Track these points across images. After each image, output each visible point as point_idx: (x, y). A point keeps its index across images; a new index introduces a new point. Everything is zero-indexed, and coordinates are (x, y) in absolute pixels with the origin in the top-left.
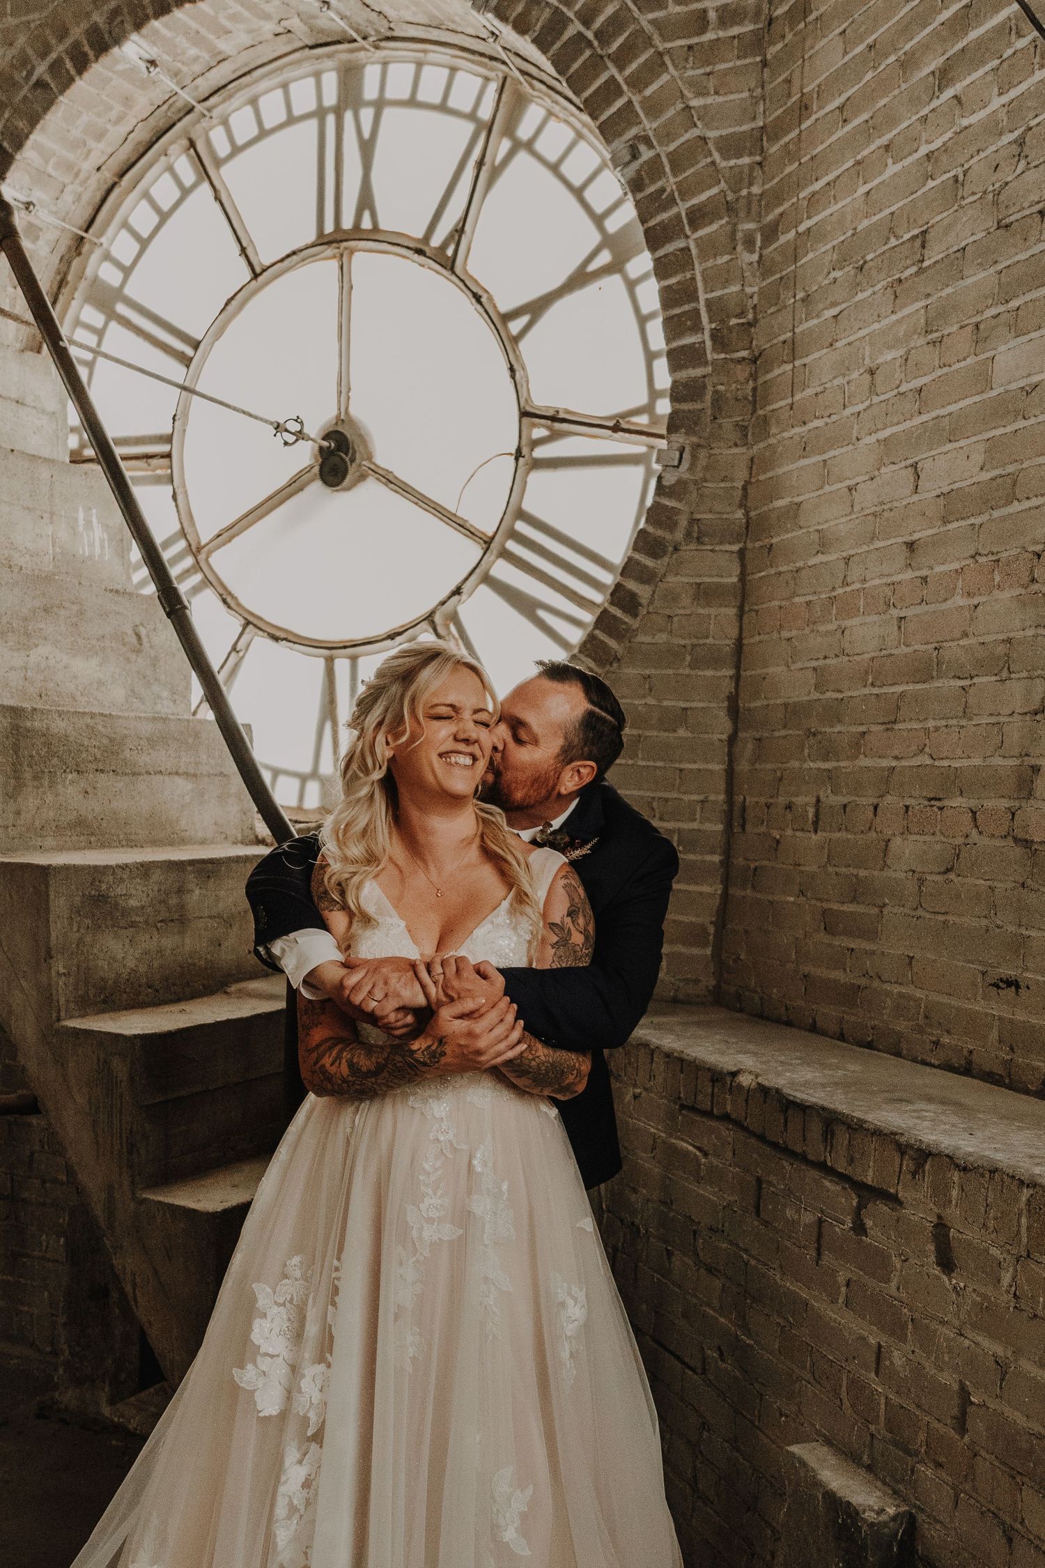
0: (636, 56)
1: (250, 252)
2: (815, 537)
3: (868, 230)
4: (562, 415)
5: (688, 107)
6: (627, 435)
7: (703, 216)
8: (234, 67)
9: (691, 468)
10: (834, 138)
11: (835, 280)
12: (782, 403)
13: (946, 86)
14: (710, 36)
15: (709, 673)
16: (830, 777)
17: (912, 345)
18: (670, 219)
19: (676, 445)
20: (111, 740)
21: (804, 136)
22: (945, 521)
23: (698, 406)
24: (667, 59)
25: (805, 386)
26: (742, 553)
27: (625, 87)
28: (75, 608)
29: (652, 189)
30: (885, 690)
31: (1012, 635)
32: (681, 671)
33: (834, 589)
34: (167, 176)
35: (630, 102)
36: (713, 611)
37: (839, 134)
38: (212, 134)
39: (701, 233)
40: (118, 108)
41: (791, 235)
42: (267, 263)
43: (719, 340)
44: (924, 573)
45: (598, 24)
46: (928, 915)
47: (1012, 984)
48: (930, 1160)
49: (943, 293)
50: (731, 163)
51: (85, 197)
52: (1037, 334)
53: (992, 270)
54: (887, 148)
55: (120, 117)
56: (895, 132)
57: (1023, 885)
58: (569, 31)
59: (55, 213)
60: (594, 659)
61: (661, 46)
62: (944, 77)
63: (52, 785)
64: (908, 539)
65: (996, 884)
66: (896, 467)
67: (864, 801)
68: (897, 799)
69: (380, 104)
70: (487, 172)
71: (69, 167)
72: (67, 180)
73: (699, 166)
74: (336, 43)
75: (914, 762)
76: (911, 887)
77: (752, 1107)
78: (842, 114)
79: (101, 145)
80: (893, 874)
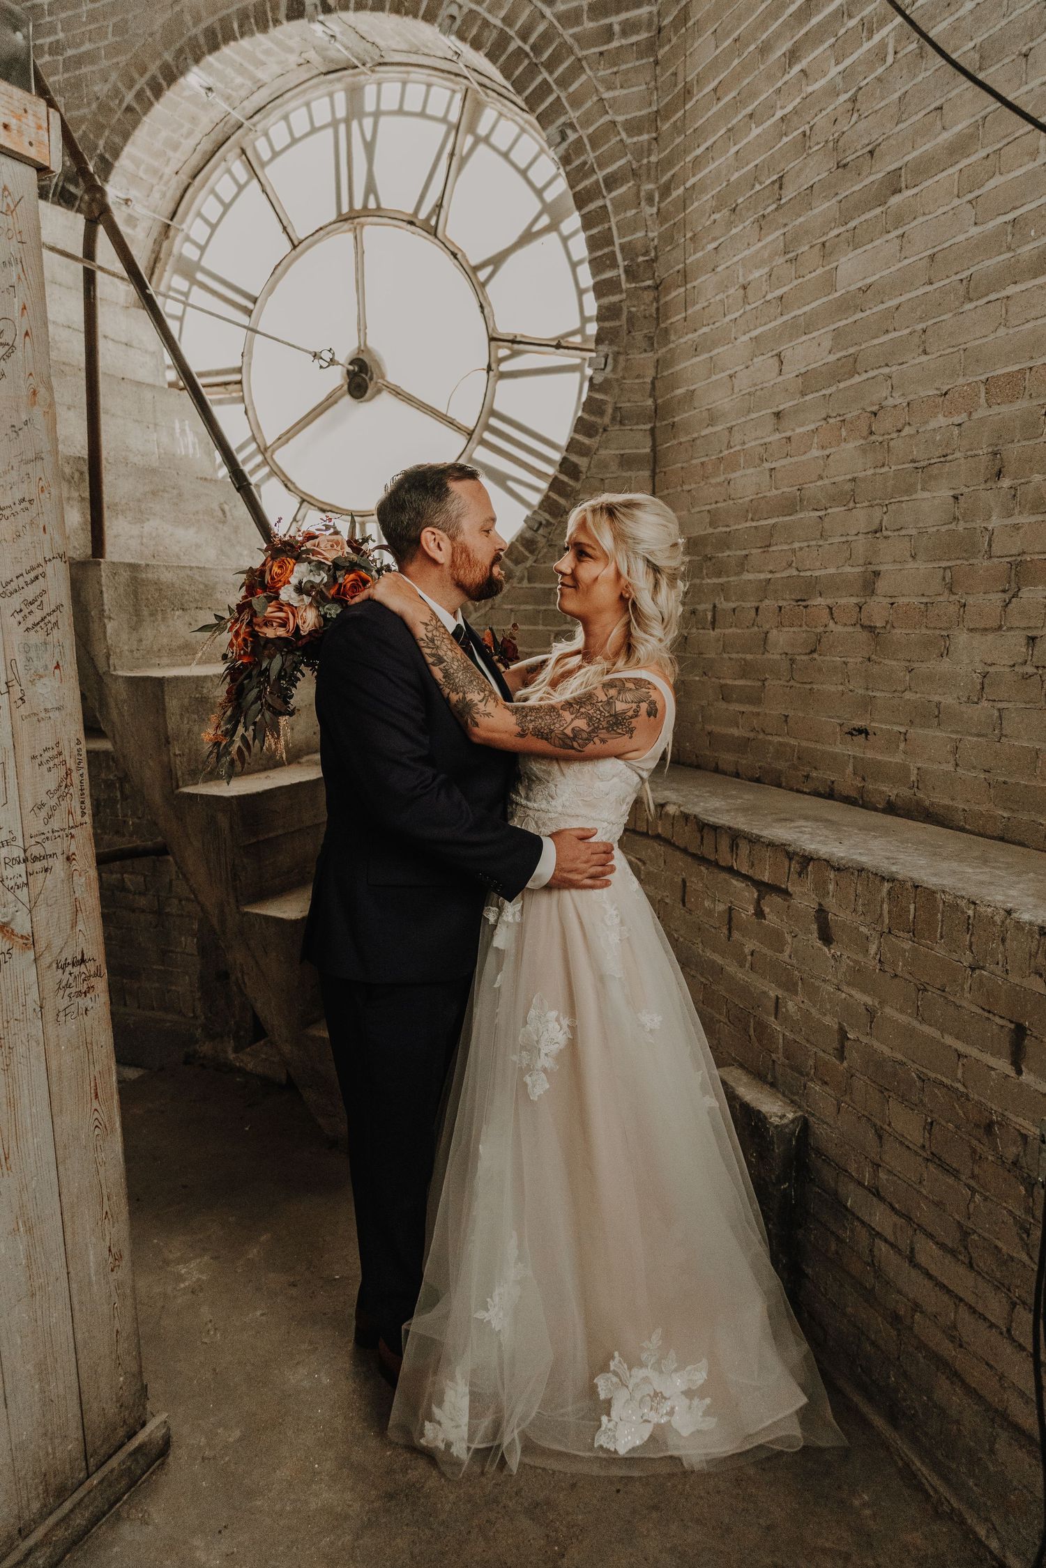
0: (561, 62)
1: (289, 230)
2: (705, 414)
3: (738, 181)
4: (518, 339)
5: (601, 99)
6: (567, 351)
7: (615, 181)
8: (270, 91)
9: (614, 370)
10: (710, 113)
11: (715, 221)
12: (679, 317)
13: (795, 63)
14: (615, 44)
16: (723, 588)
17: (774, 264)
18: (591, 185)
19: (602, 354)
20: (206, 586)
21: (687, 114)
22: (803, 394)
23: (617, 323)
24: (584, 63)
25: (694, 303)
26: (652, 430)
27: (554, 87)
28: (175, 492)
29: (577, 163)
30: (761, 523)
31: (856, 475)
33: (721, 451)
34: (227, 176)
35: (558, 98)
36: (632, 474)
37: (715, 109)
38: (258, 144)
39: (614, 194)
40: (187, 126)
41: (681, 190)
42: (302, 237)
43: (631, 273)
44: (788, 434)
45: (532, 40)
46: (799, 685)
47: (863, 731)
48: (811, 863)
49: (797, 223)
50: (635, 139)
51: (169, 194)
52: (869, 246)
53: (834, 201)
54: (751, 116)
55: (190, 134)
56: (756, 103)
57: (869, 660)
58: (512, 47)
59: (147, 207)
60: (550, 514)
61: (580, 54)
62: (793, 56)
63: (164, 619)
64: (775, 410)
65: (849, 660)
66: (765, 357)
67: (748, 605)
68: (773, 602)
69: (377, 114)
70: (457, 161)
71: (154, 171)
72: (155, 181)
73: (610, 144)
74: (345, 69)
75: (785, 574)
76: (785, 666)
77: (677, 829)
78: (716, 94)
79: (177, 155)
80: (772, 657)
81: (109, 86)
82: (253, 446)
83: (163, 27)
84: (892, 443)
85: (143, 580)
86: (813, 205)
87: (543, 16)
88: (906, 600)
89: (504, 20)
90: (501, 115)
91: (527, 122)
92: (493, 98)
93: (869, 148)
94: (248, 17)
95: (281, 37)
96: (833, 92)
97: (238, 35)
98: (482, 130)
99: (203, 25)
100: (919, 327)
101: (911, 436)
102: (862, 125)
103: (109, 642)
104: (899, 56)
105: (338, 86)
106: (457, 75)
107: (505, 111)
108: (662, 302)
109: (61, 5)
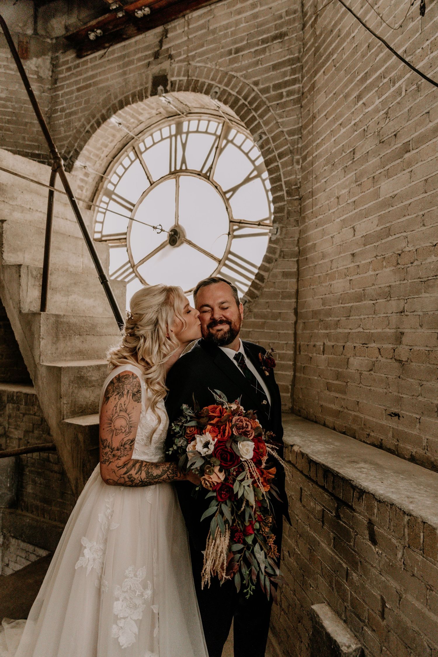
0: (261, 108)
1: (150, 178)
2: (321, 254)
3: (335, 152)
4: (242, 221)
5: (277, 122)
6: (263, 227)
7: (283, 155)
8: (145, 125)
9: (281, 234)
10: (324, 125)
11: (325, 170)
12: (310, 211)
13: (360, 100)
14: (284, 100)
15: (288, 301)
16: (328, 335)
17: (351, 187)
18: (272, 157)
19: (275, 227)
20: (92, 325)
21: (314, 126)
22: (365, 245)
23: (283, 214)
24: (270, 108)
25: (316, 205)
26: (298, 261)
27: (257, 118)
28: (85, 283)
29: (266, 148)
30: (346, 305)
31: (391, 284)
32: (278, 300)
33: (327, 271)
34: (127, 158)
35: (259, 122)
36: (288, 280)
37: (325, 123)
38: (140, 145)
39: (282, 160)
40: (111, 138)
41: (311, 158)
42: (154, 181)
43: (289, 193)
44: (358, 264)
45: (249, 100)
46: (364, 387)
47: (397, 415)
48: (365, 494)
49: (361, 168)
50: (292, 138)
51: (103, 165)
52: (395, 177)
53: (378, 158)
54: (341, 124)
55: (112, 141)
56: (343, 119)
57: (399, 377)
58: (240, 103)
59: (94, 170)
60: (250, 297)
61: (269, 104)
62: (359, 97)
63: (70, 339)
64: (352, 252)
65: (389, 376)
66: (347, 228)
67: (340, 344)
68: (351, 344)
69: (188, 133)
70: (219, 150)
71: (97, 156)
72: (97, 159)
73: (281, 140)
74: (175, 115)
75: (356, 331)
76: (357, 376)
77: (298, 460)
78: (326, 117)
79: (107, 149)
80: (351, 371)
81: (81, 123)
82: (129, 265)
83: (103, 100)
84: (408, 269)
85: (61, 322)
86: (369, 160)
87: (254, 90)
88: (418, 348)
89: (237, 92)
90: (238, 132)
91: (247, 133)
92: (235, 125)
93: (394, 133)
94: (136, 96)
95: (148, 103)
96: (377, 110)
97: (131, 102)
98: (230, 137)
99: (118, 99)
100: (421, 213)
101: (418, 266)
102: (391, 123)
103: (41, 349)
104: (407, 92)
105: (173, 122)
106: (220, 116)
107: (240, 130)
108: (302, 205)
109: (66, 94)
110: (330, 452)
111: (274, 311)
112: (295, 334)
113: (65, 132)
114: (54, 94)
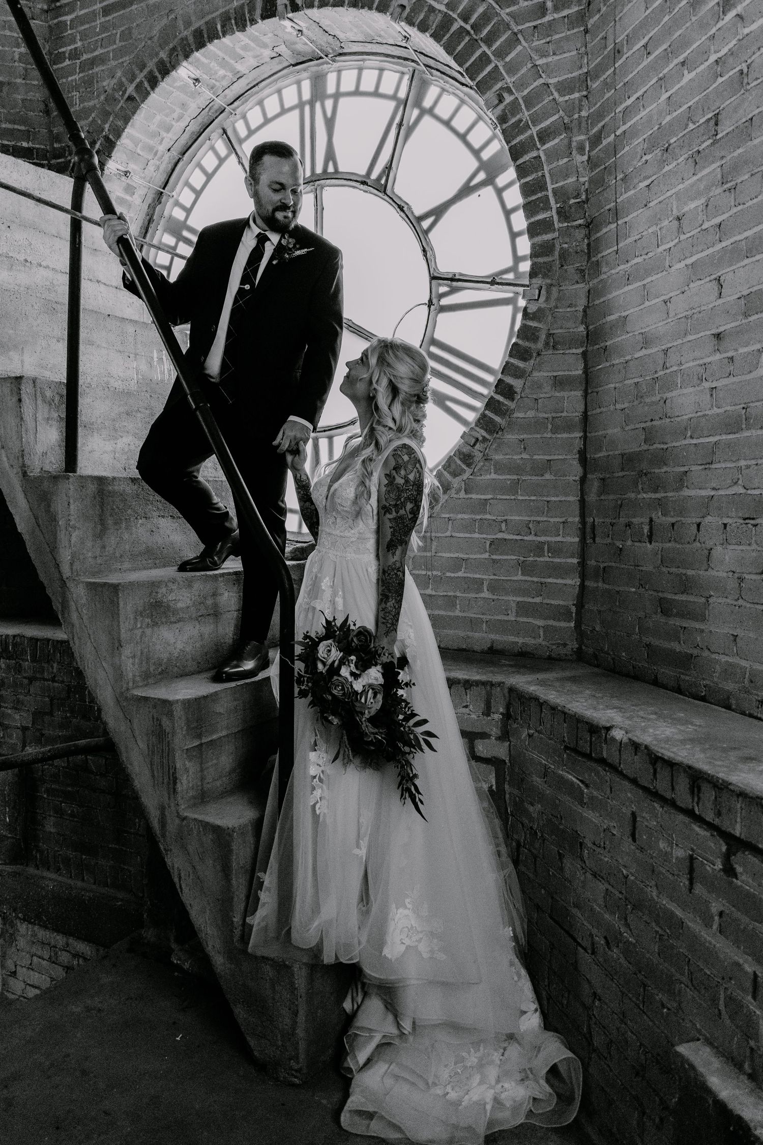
0: (499, 37)
2: (639, 338)
3: (670, 123)
4: (457, 277)
5: (536, 66)
6: (500, 286)
7: (548, 135)
8: (247, 81)
9: (547, 299)
10: (640, 68)
11: (647, 161)
12: (611, 250)
14: (548, 18)
15: (565, 435)
16: (659, 503)
17: (711, 194)
18: (526, 139)
19: (535, 287)
21: (617, 71)
22: (747, 315)
23: (550, 259)
24: (520, 36)
25: (626, 236)
26: (584, 354)
27: (492, 58)
29: (513, 120)
30: (700, 440)
32: (545, 435)
33: (656, 372)
34: (211, 153)
35: (496, 66)
36: (565, 394)
37: (645, 63)
38: (237, 125)
39: (547, 146)
40: (178, 111)
41: (612, 138)
43: (563, 214)
44: (730, 354)
45: (472, 21)
46: (748, 605)
49: (736, 154)
50: (567, 98)
51: (162, 168)
54: (683, 63)
55: (180, 118)
56: (688, 52)
58: (455, 27)
59: (144, 178)
60: (486, 430)
61: (516, 29)
62: (726, 4)
63: (127, 527)
64: (715, 331)
66: (703, 282)
67: (689, 520)
68: (717, 519)
69: (337, 96)
70: (404, 130)
71: (150, 149)
72: (150, 157)
73: (544, 102)
74: (311, 60)
75: (729, 492)
76: (732, 584)
77: (624, 757)
78: (647, 50)
79: (170, 135)
80: (716, 574)
81: (115, 81)
83: (160, 31)
85: (109, 492)
86: (753, 135)
90: (443, 90)
91: (465, 94)
92: (436, 76)
94: (230, 19)
95: (257, 34)
97: (220, 34)
98: (427, 103)
99: (193, 28)
105: (305, 75)
106: (406, 59)
107: (447, 87)
108: (593, 238)
109: (81, 20)
110: (692, 740)
111: (535, 457)
112: (582, 502)
113: (82, 100)
114: (56, 21)
